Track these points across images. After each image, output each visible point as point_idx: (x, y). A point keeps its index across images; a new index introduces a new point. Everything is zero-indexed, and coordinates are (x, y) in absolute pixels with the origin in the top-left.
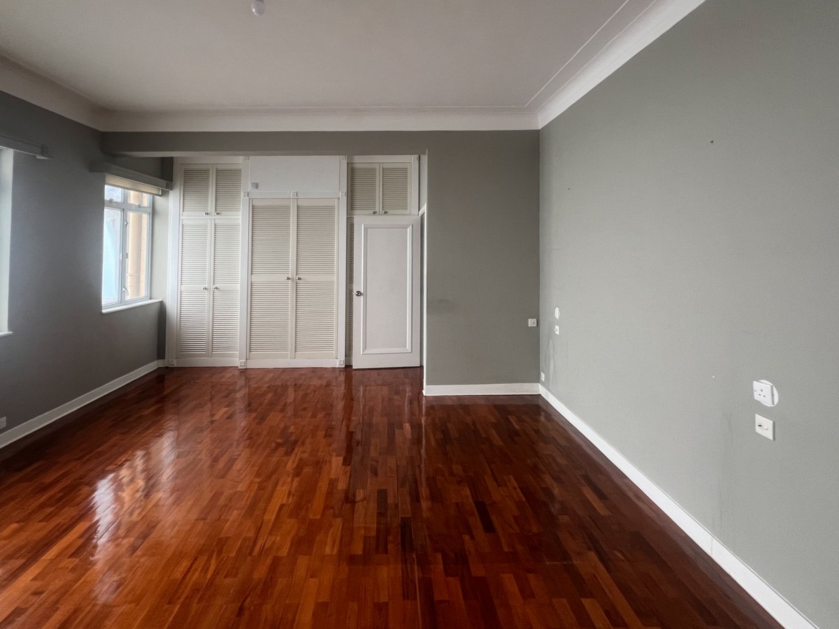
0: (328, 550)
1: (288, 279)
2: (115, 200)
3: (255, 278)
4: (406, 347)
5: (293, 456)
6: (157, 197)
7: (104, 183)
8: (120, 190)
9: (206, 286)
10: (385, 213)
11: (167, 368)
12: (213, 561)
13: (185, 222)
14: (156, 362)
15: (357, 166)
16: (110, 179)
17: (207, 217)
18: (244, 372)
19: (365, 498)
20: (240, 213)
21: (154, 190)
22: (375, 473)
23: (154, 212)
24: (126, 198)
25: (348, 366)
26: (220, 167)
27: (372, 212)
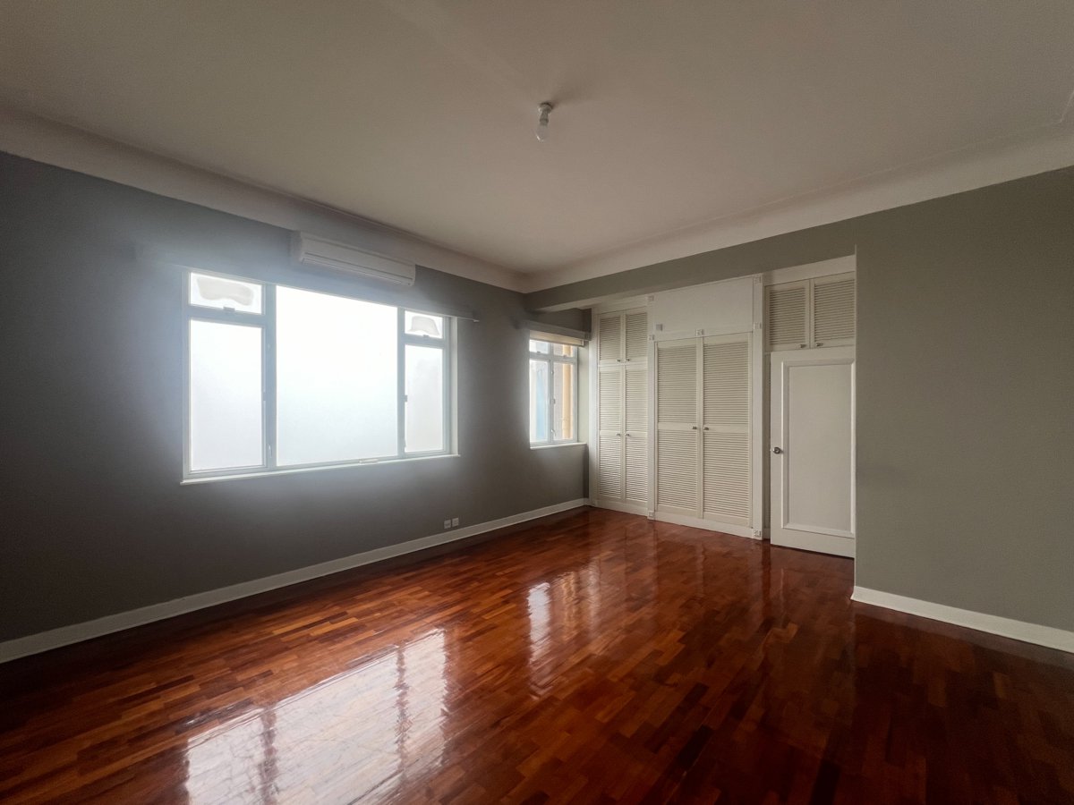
0: (600, 716)
1: (695, 428)
2: (542, 352)
3: (662, 426)
4: (850, 530)
5: (635, 614)
6: (581, 348)
7: (529, 338)
8: (547, 344)
9: (619, 432)
10: (819, 345)
11: (590, 506)
12: (507, 675)
13: (602, 370)
14: (582, 500)
15: (776, 288)
16: (534, 334)
17: (619, 364)
18: (653, 523)
19: (675, 685)
20: (646, 358)
21: (576, 341)
22: (710, 664)
23: (579, 362)
24: (551, 350)
25: (766, 540)
26: (628, 313)
27: (798, 345)
